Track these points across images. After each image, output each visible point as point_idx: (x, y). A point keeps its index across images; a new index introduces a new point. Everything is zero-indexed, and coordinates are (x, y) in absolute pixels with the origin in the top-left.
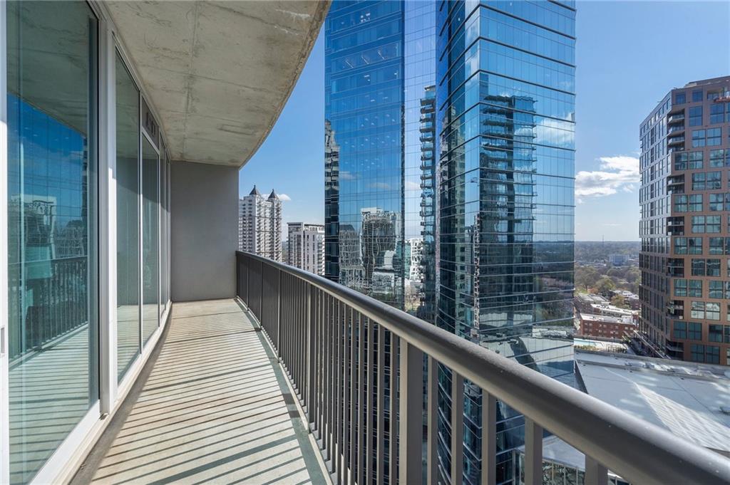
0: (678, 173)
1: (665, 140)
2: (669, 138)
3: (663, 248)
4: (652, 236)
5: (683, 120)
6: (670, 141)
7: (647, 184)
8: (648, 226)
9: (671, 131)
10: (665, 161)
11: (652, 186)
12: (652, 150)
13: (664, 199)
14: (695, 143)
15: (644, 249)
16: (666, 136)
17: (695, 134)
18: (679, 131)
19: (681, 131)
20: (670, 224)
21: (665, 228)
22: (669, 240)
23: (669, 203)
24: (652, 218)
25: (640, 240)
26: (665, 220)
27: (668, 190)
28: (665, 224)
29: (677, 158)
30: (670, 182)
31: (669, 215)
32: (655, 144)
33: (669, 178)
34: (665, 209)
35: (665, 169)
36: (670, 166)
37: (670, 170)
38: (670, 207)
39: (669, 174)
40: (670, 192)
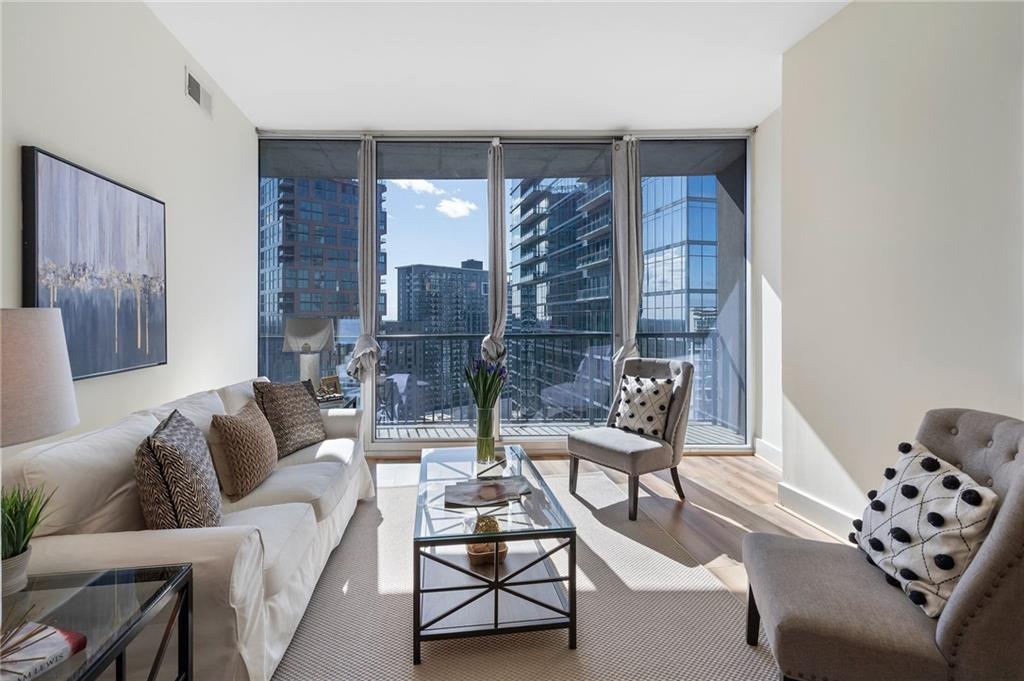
0: (290, 244)
1: (276, 204)
2: (280, 202)
3: (274, 327)
4: (263, 313)
5: (293, 186)
6: (281, 206)
9: (281, 194)
10: (276, 227)
13: (275, 270)
14: (303, 215)
16: (277, 199)
17: (303, 205)
18: (290, 197)
19: (291, 198)
20: (281, 300)
21: (276, 305)
22: (281, 318)
23: (281, 275)
24: (264, 292)
26: (276, 296)
27: (279, 262)
28: (276, 300)
29: (287, 226)
30: (281, 253)
31: (280, 290)
33: (280, 248)
34: (275, 282)
35: (276, 237)
36: (281, 234)
37: (281, 239)
38: (281, 281)
39: (280, 243)
40: (281, 264)
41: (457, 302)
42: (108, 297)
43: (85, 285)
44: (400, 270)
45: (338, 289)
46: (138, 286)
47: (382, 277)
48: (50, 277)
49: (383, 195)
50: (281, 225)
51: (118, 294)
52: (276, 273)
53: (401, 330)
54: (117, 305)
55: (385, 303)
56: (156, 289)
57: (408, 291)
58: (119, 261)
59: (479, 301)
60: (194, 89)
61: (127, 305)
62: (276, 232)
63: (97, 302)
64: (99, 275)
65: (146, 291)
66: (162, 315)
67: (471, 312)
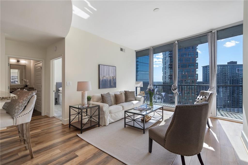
0: (171, 64)
1: (168, 55)
2: (169, 54)
3: (168, 83)
4: (165, 80)
6: (169, 55)
7: (164, 66)
8: (164, 77)
11: (165, 67)
12: (165, 57)
13: (168, 70)
15: (163, 84)
16: (168, 54)
20: (169, 77)
21: (168, 78)
22: (169, 81)
23: (169, 71)
24: (165, 75)
25: (163, 81)
26: (168, 76)
27: (169, 68)
29: (171, 59)
30: (169, 66)
31: (169, 75)
32: (166, 56)
33: (169, 65)
34: (168, 73)
35: (168, 63)
36: (169, 62)
37: (169, 63)
38: (169, 72)
39: (169, 64)
40: (169, 69)
41: (225, 75)
42: (108, 79)
43: (105, 78)
44: (203, 67)
45: (183, 73)
46: (112, 78)
47: (197, 70)
48: (101, 77)
49: (197, 47)
50: (169, 59)
51: (109, 79)
52: (168, 71)
53: (203, 84)
54: (109, 80)
55: (198, 77)
56: (114, 78)
57: (206, 73)
58: (109, 75)
59: (235, 75)
60: (122, 50)
61: (110, 80)
62: (168, 61)
63: (106, 80)
64: (107, 77)
65: (113, 78)
66: (115, 81)
67: (232, 78)
